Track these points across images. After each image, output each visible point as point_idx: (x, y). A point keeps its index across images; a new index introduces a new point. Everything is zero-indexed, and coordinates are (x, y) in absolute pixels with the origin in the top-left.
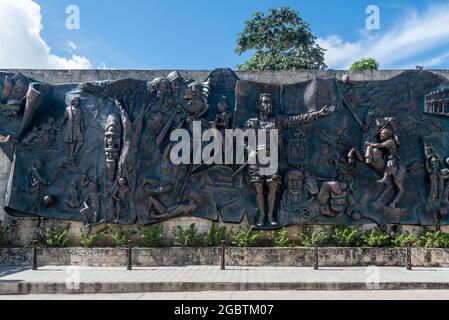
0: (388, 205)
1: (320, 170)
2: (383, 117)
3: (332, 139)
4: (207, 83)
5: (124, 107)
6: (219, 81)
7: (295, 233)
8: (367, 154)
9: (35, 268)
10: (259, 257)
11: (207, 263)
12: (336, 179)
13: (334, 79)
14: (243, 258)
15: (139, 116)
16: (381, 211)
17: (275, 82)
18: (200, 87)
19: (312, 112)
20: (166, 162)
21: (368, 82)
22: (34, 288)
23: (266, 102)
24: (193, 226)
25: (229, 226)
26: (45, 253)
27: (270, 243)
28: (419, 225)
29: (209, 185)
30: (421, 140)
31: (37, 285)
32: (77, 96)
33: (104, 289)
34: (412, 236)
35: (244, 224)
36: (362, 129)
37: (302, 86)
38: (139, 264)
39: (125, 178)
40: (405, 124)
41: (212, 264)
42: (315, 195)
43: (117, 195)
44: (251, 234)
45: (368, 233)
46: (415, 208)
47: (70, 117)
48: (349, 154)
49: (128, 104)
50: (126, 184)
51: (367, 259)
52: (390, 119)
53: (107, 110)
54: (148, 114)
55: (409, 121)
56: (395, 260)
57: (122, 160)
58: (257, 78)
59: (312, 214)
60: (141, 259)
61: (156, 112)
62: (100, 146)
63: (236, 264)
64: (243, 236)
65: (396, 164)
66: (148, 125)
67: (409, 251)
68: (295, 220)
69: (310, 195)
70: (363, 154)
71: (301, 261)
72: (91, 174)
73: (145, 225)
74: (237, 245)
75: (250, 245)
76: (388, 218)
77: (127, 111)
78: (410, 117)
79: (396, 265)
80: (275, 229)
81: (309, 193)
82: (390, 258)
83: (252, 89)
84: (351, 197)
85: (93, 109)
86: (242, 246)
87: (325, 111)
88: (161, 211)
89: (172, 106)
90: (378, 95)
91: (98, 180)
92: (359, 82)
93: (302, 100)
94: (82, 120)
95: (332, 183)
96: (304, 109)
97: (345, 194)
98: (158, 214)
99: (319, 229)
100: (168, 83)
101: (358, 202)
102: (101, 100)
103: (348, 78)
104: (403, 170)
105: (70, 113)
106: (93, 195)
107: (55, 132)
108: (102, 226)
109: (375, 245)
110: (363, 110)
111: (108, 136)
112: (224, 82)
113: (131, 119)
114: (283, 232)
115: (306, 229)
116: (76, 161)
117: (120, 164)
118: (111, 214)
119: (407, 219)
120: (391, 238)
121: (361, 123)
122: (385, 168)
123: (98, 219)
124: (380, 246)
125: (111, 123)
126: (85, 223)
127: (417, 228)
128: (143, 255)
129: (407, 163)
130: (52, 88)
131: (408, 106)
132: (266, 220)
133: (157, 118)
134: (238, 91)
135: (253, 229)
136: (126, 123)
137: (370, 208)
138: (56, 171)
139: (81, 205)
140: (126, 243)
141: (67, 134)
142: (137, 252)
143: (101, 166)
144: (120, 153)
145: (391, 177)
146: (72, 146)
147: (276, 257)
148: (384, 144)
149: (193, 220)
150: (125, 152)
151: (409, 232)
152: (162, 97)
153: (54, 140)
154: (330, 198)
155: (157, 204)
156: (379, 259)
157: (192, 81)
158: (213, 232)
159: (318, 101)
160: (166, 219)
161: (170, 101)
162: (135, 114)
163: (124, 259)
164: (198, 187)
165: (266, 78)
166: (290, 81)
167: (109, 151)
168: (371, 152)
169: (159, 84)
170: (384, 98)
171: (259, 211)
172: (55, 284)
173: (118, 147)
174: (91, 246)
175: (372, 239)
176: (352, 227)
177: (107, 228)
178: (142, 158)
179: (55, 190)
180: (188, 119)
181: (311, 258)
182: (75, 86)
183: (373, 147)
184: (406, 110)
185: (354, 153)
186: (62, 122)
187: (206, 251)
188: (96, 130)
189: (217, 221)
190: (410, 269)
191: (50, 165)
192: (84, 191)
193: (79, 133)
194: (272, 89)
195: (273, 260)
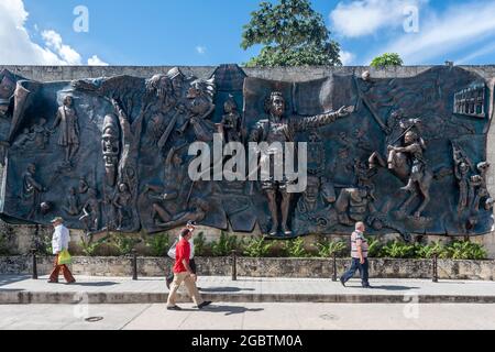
0: (412, 213)
1: (339, 176)
2: (407, 118)
3: (351, 142)
4: (211, 80)
5: (121, 107)
6: (225, 79)
7: (311, 243)
8: (390, 159)
9: (35, 277)
10: (273, 268)
11: (217, 273)
12: (356, 186)
13: (353, 76)
14: (255, 268)
15: (138, 118)
16: (405, 220)
17: (286, 79)
18: (203, 85)
19: (328, 113)
20: (170, 167)
21: (391, 79)
22: (35, 298)
23: (277, 102)
24: (201, 234)
25: (239, 235)
26: (45, 262)
27: (284, 253)
28: (446, 235)
29: (217, 191)
30: (449, 144)
31: (38, 295)
32: (70, 95)
33: (109, 299)
34: (439, 247)
35: (256, 232)
36: (384, 132)
37: (317, 84)
38: (145, 274)
39: (126, 184)
40: (433, 126)
41: (223, 274)
42: (333, 203)
43: (117, 202)
44: (263, 244)
45: (390, 243)
46: (442, 217)
47: (64, 117)
48: (370, 159)
49: (126, 104)
50: (128, 190)
51: (389, 270)
52: (415, 121)
53: (103, 110)
54: (148, 115)
55: (437, 123)
56: (419, 272)
57: (122, 165)
58: (266, 75)
59: (330, 224)
60: (147, 268)
61: (156, 112)
62: (98, 149)
63: (248, 274)
64: (255, 246)
65: (422, 170)
66: (149, 126)
67: (435, 263)
68: (311, 229)
69: (327, 203)
70: (385, 159)
71: (318, 271)
72: (89, 179)
73: (150, 234)
74: (248, 255)
75: (263, 255)
76: (412, 228)
77: (124, 111)
78: (437, 118)
79: (421, 277)
80: (290, 239)
81: (325, 200)
82: (415, 270)
83: (262, 87)
84: (371, 205)
85: (88, 109)
86: (255, 256)
87: (342, 112)
88: (166, 219)
89: (174, 107)
90: (402, 93)
91: (97, 185)
92: (381, 80)
93: (317, 99)
94: (77, 121)
95: (351, 190)
96: (319, 110)
97: (365, 202)
98: (163, 222)
99: (337, 239)
100: (169, 81)
101: (379, 210)
102: (95, 100)
103: (369, 75)
104: (429, 177)
105: (63, 113)
106: (92, 201)
107: (48, 133)
108: (104, 235)
109: (398, 256)
110: (386, 111)
111: (106, 139)
112: (230, 79)
113: (130, 120)
114: (299, 242)
115: (323, 238)
116: (72, 165)
117: (119, 168)
118: (113, 222)
119: (433, 230)
120: (415, 249)
121: (383, 125)
122: (410, 174)
123: (100, 227)
124: (403, 257)
125: (109, 124)
126: (85, 231)
127: (444, 239)
128: (149, 265)
129: (433, 169)
130: (41, 86)
131: (436, 106)
132: (279, 229)
133: (157, 119)
134: (245, 90)
135: (266, 239)
136: (125, 125)
137: (393, 217)
138: (51, 177)
139: (80, 212)
140: (130, 252)
141: (61, 136)
142: (142, 261)
143: (100, 171)
144: (119, 157)
145: (416, 184)
146: (67, 149)
147: (291, 268)
148: (409, 148)
149: (201, 228)
150: (124, 156)
151: (435, 243)
152: (162, 96)
153: (48, 143)
154: (349, 206)
155: (161, 212)
156: (402, 271)
157: (195, 78)
158: (222, 242)
159: (335, 101)
160: (172, 227)
161: (172, 100)
162: (134, 114)
163: (129, 269)
164: (205, 194)
165: (278, 75)
166: (304, 79)
167: (107, 155)
168: (394, 156)
169: (158, 82)
170: (409, 97)
171: (271, 220)
172: (57, 294)
173: (117, 151)
174: (93, 255)
175: (395, 250)
176: (373, 237)
177: (109, 236)
178: (143, 162)
179: (51, 196)
180: (192, 121)
181: (328, 269)
182: (67, 84)
183: (397, 152)
184: (434, 111)
185: (375, 158)
186: (55, 123)
187: (216, 260)
188: (92, 133)
189: (227, 230)
190: (436, 281)
191: (44, 170)
192: (83, 197)
193: (74, 135)
194: (283, 87)
195: (288, 271)
